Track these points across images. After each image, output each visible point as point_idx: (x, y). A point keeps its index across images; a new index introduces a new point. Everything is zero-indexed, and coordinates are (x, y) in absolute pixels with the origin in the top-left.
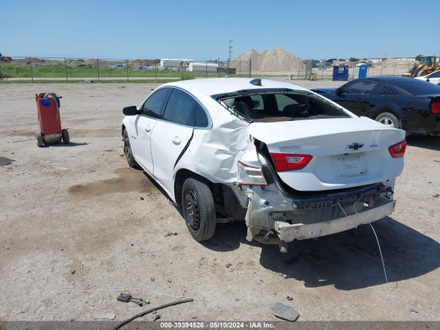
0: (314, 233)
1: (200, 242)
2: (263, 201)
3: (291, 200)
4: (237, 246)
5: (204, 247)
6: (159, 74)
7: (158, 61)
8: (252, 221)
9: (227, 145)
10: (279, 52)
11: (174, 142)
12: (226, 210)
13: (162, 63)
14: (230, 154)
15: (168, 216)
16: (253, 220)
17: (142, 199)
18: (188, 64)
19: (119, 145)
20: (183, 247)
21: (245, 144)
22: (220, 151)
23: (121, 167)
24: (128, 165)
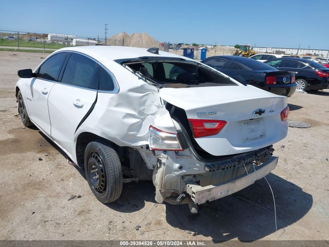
0: (223, 194)
1: (107, 204)
2: (177, 166)
3: (203, 164)
4: (143, 206)
5: (110, 209)
6: (47, 46)
7: (46, 36)
8: (163, 185)
9: (135, 110)
10: (143, 35)
11: (76, 106)
12: (132, 171)
13: (49, 37)
14: (139, 118)
15: (68, 177)
16: (165, 184)
17: (40, 160)
18: (72, 40)
19: (13, 106)
20: (89, 211)
21: (154, 109)
22: (128, 115)
23: (16, 127)
24: (22, 125)
